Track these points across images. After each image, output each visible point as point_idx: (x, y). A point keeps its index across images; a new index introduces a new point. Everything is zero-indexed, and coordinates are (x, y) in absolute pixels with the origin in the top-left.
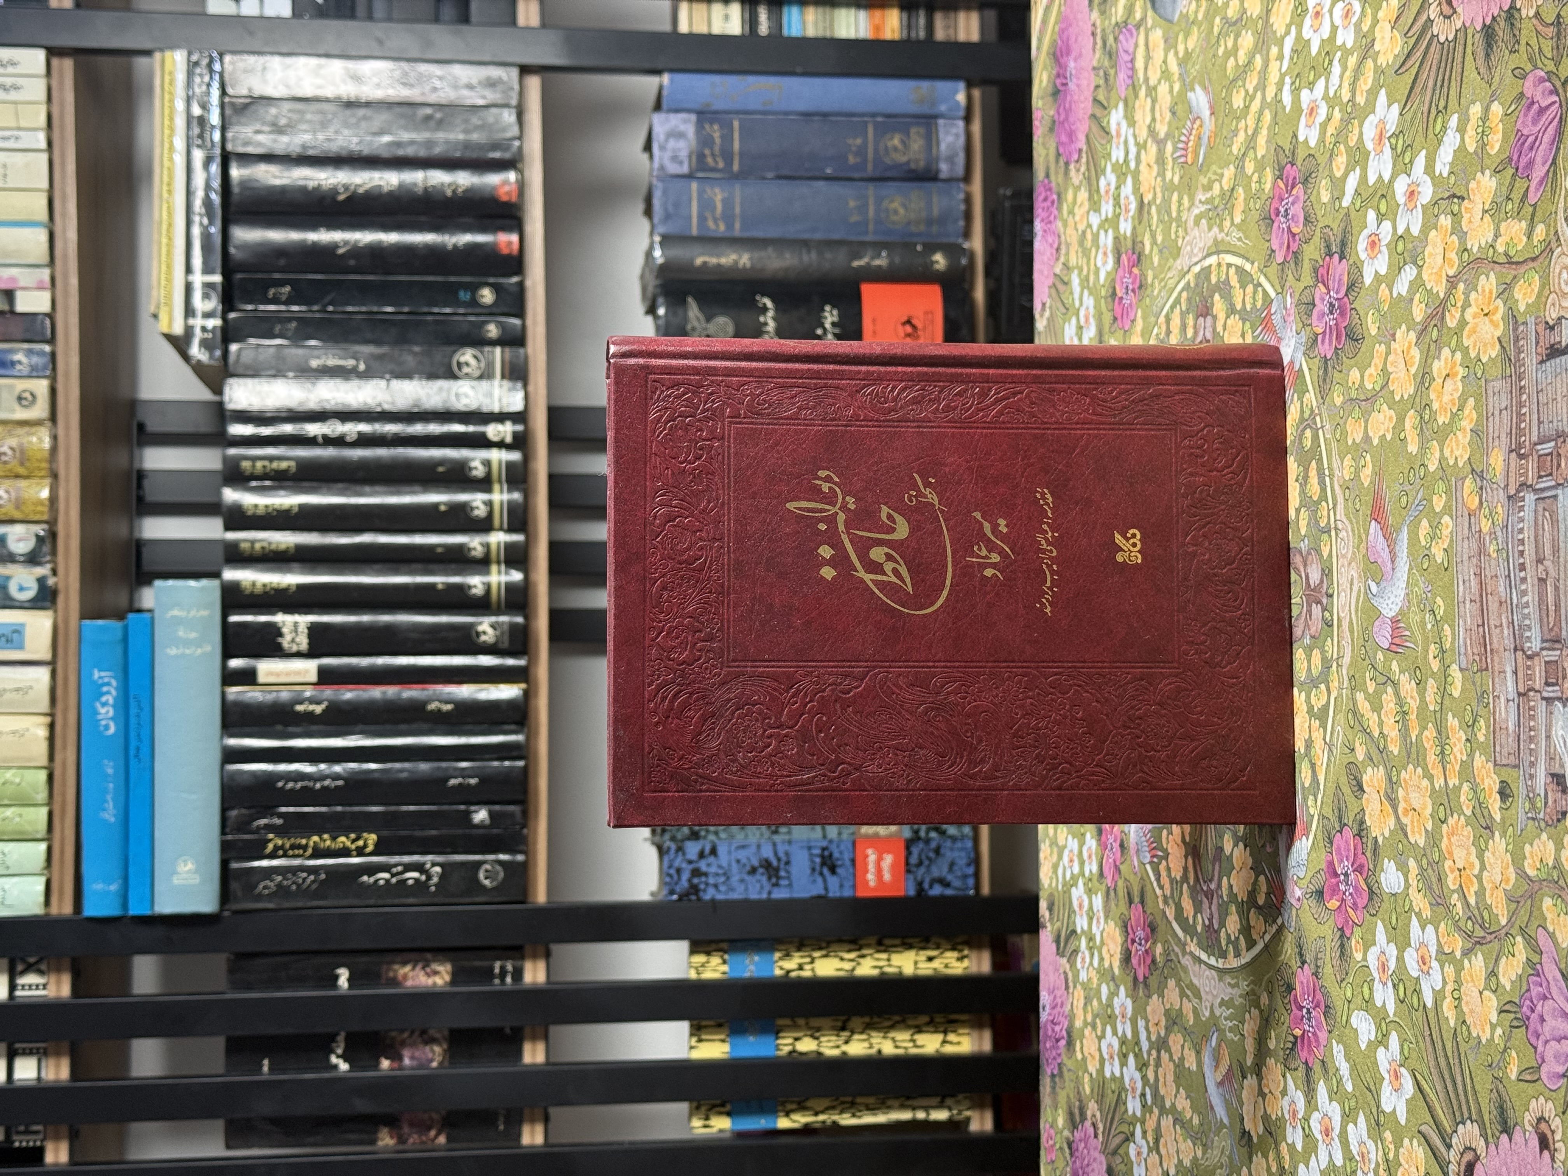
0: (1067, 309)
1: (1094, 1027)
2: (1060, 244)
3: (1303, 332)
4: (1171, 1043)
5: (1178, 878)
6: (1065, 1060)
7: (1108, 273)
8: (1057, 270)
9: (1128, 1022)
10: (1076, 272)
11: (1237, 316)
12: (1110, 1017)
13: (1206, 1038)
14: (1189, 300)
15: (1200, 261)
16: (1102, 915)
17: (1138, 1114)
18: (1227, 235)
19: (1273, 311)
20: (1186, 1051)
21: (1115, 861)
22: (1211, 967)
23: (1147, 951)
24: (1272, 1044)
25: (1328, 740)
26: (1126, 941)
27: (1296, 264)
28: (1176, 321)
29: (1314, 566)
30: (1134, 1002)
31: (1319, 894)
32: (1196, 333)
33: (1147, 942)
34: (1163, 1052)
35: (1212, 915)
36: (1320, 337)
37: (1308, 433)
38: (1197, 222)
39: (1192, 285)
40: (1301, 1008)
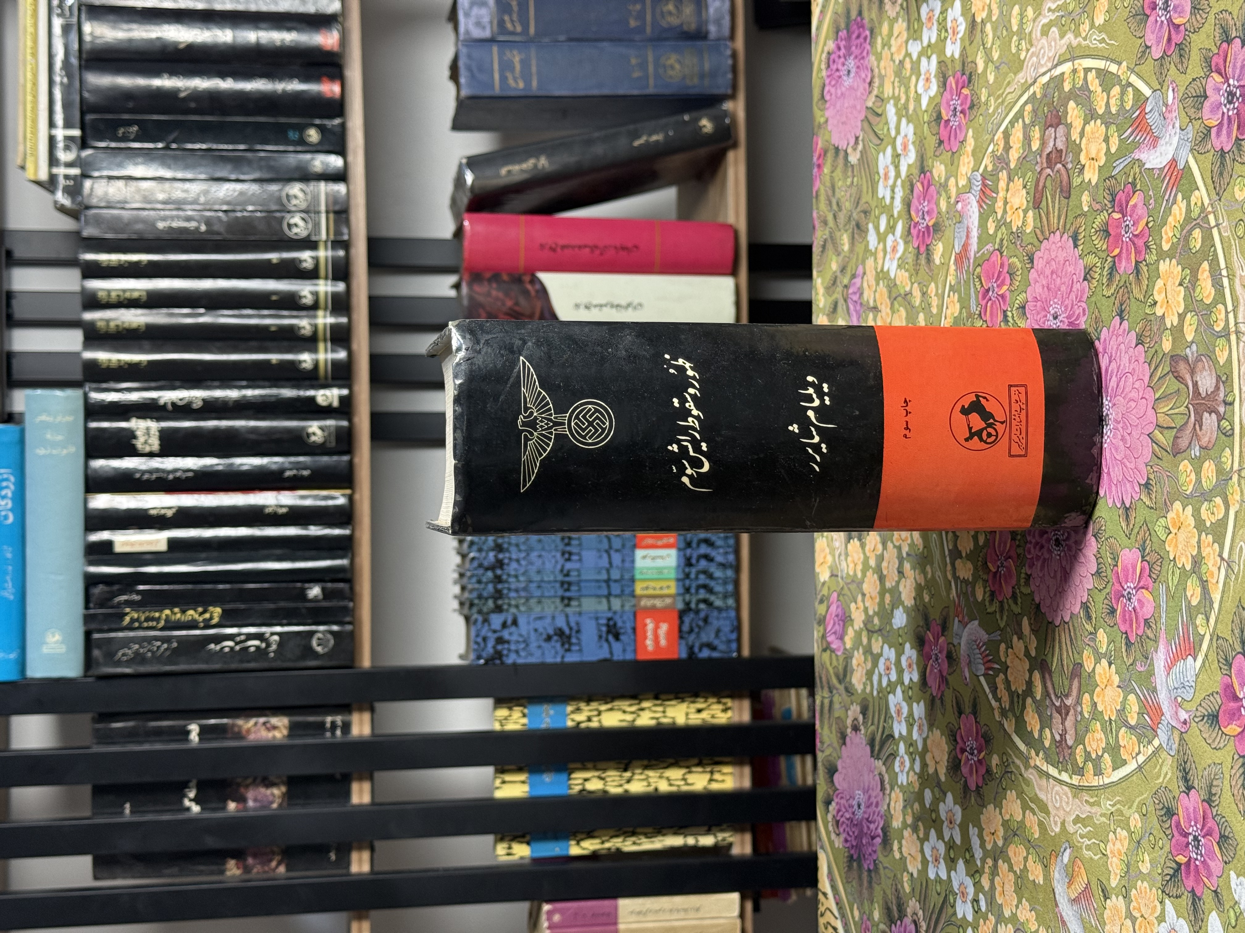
0: (882, 140)
1: (915, 829)
2: (872, 78)
3: (1190, 127)
4: (1011, 854)
5: (1020, 692)
6: (881, 858)
7: (931, 99)
8: (870, 104)
9: (957, 829)
10: (892, 102)
11: (1099, 121)
12: (934, 821)
13: (1056, 853)
14: (1035, 111)
15: (1050, 70)
16: (925, 721)
17: (970, 918)
18: (1085, 39)
19: (1147, 110)
20: (1030, 863)
21: (940, 671)
22: (1061, 782)
23: (980, 761)
24: (1145, 868)
25: (1225, 555)
26: (955, 749)
27: (1181, 56)
28: (1017, 134)
29: (1205, 373)
30: (964, 810)
31: (1214, 718)
32: (1043, 144)
33: (980, 752)
34: (1000, 862)
35: (1065, 731)
36: (1214, 131)
37: (1197, 233)
38: (1045, 32)
39: (1038, 97)
40: (1186, 835)
